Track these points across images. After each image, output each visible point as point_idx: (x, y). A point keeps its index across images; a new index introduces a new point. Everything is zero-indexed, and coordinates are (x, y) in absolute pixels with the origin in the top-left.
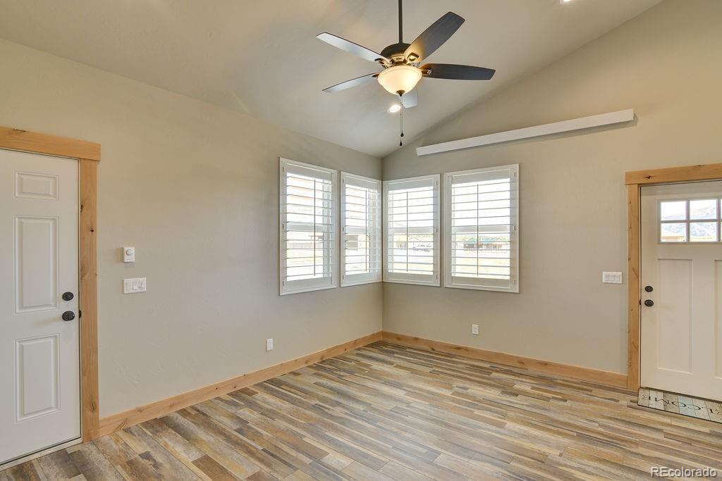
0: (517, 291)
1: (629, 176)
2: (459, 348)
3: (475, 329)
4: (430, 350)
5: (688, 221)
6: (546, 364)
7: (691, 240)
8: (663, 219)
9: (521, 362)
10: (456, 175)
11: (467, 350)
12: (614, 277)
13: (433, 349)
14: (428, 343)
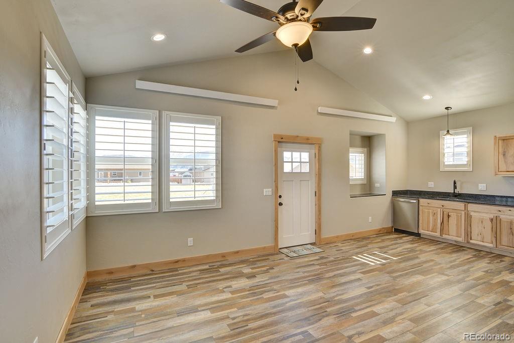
0: (220, 207)
1: (275, 136)
2: (177, 262)
3: (190, 241)
4: (151, 272)
5: (292, 162)
6: (237, 252)
7: (293, 171)
8: (284, 161)
9: (223, 256)
10: (174, 114)
11: (184, 260)
12: (268, 191)
13: (152, 271)
14: (146, 266)
